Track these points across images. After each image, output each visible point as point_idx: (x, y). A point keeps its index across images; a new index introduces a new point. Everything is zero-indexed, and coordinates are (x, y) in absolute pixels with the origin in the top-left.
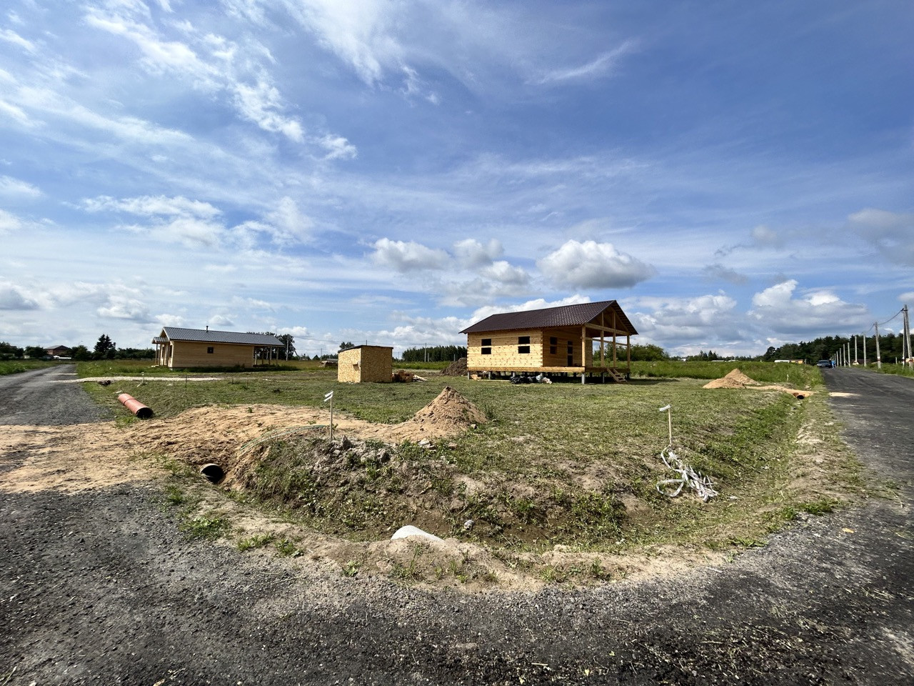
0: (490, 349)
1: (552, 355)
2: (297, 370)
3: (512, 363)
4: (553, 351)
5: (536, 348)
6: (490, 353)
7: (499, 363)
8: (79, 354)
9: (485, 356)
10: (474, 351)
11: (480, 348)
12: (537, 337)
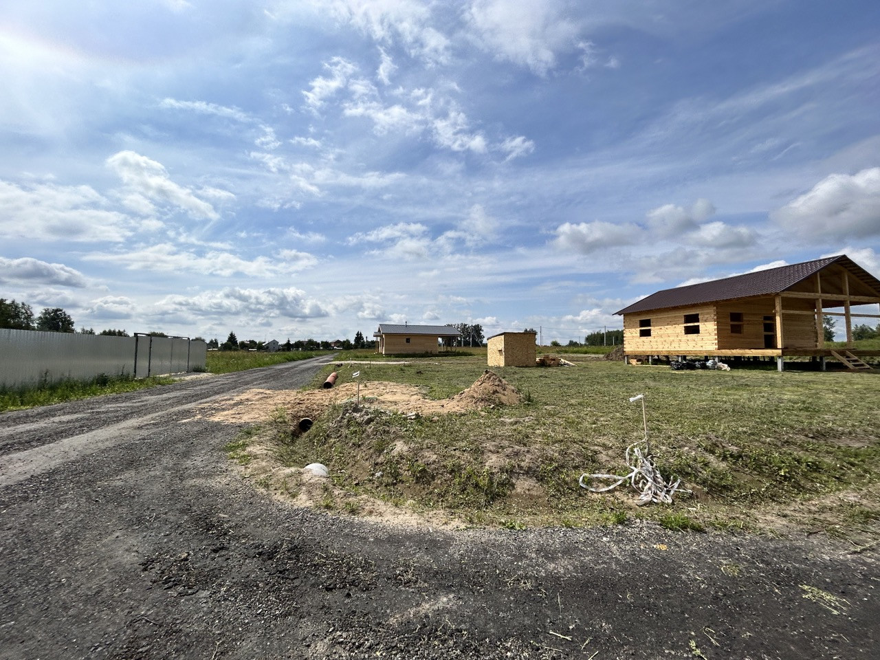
0: (650, 330)
1: (734, 335)
2: (471, 355)
3: (677, 345)
4: (736, 329)
5: (708, 328)
6: (650, 335)
7: (661, 346)
8: (345, 345)
9: (644, 338)
10: (632, 334)
11: (638, 330)
12: (708, 313)
